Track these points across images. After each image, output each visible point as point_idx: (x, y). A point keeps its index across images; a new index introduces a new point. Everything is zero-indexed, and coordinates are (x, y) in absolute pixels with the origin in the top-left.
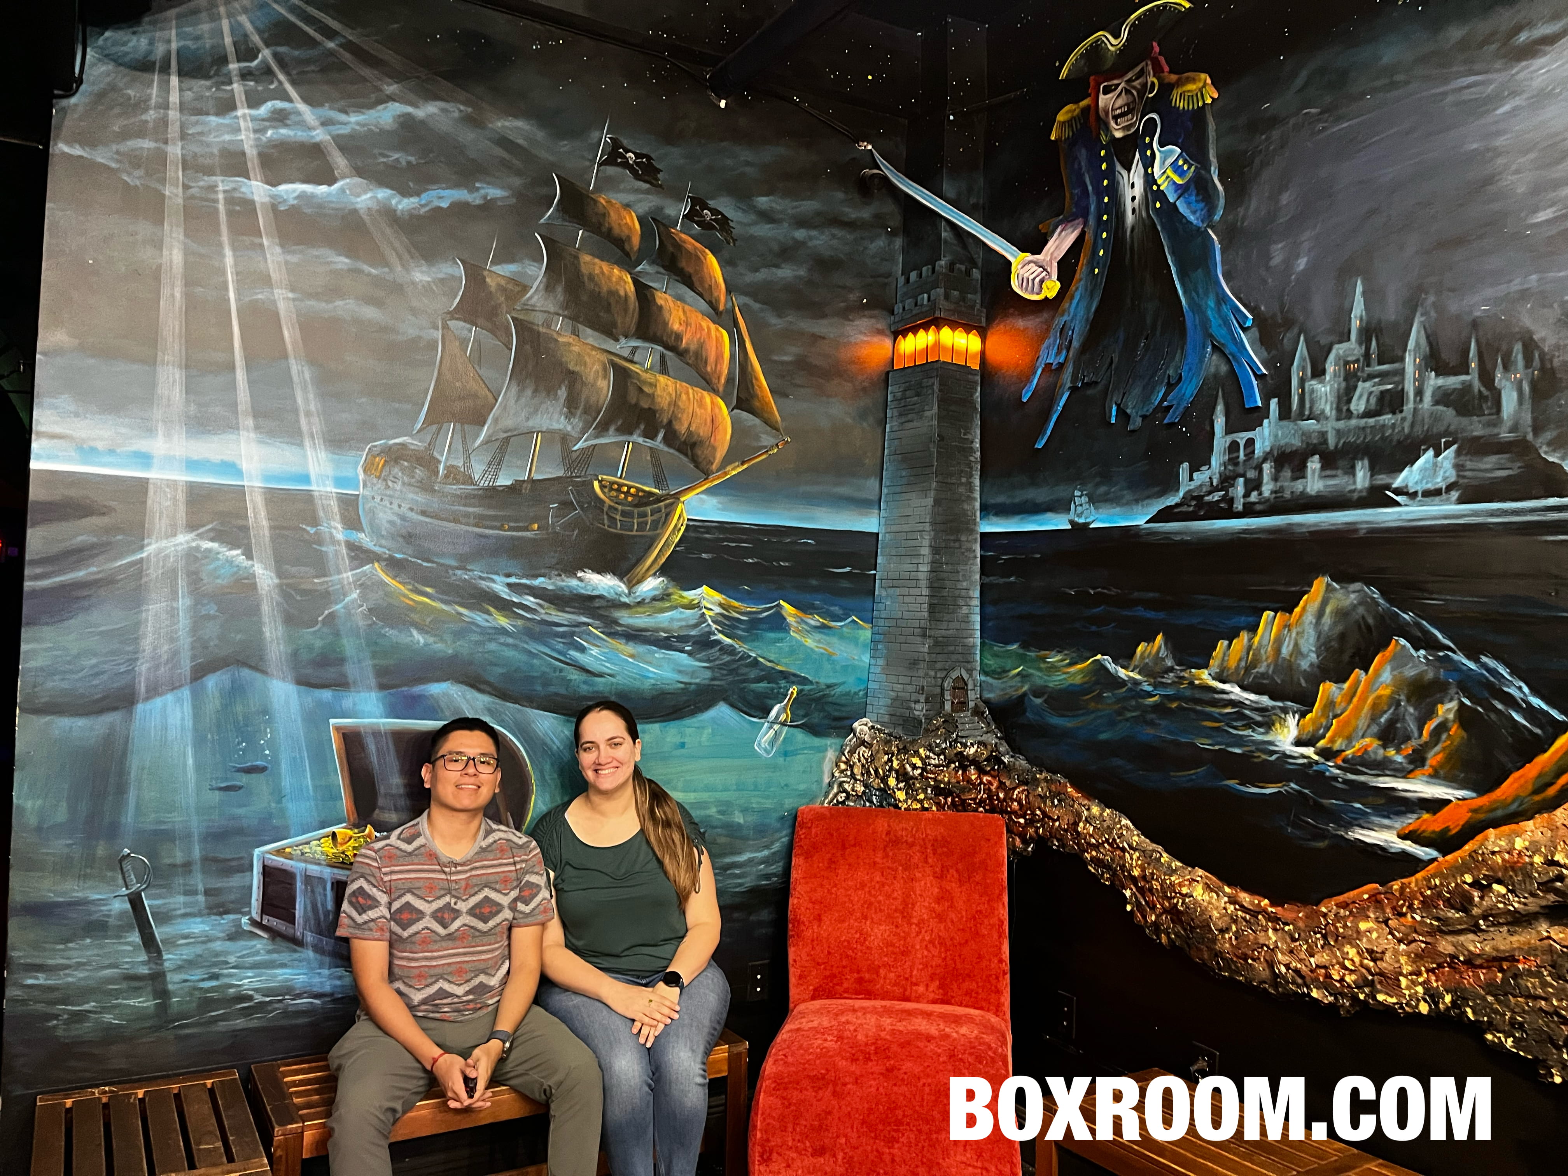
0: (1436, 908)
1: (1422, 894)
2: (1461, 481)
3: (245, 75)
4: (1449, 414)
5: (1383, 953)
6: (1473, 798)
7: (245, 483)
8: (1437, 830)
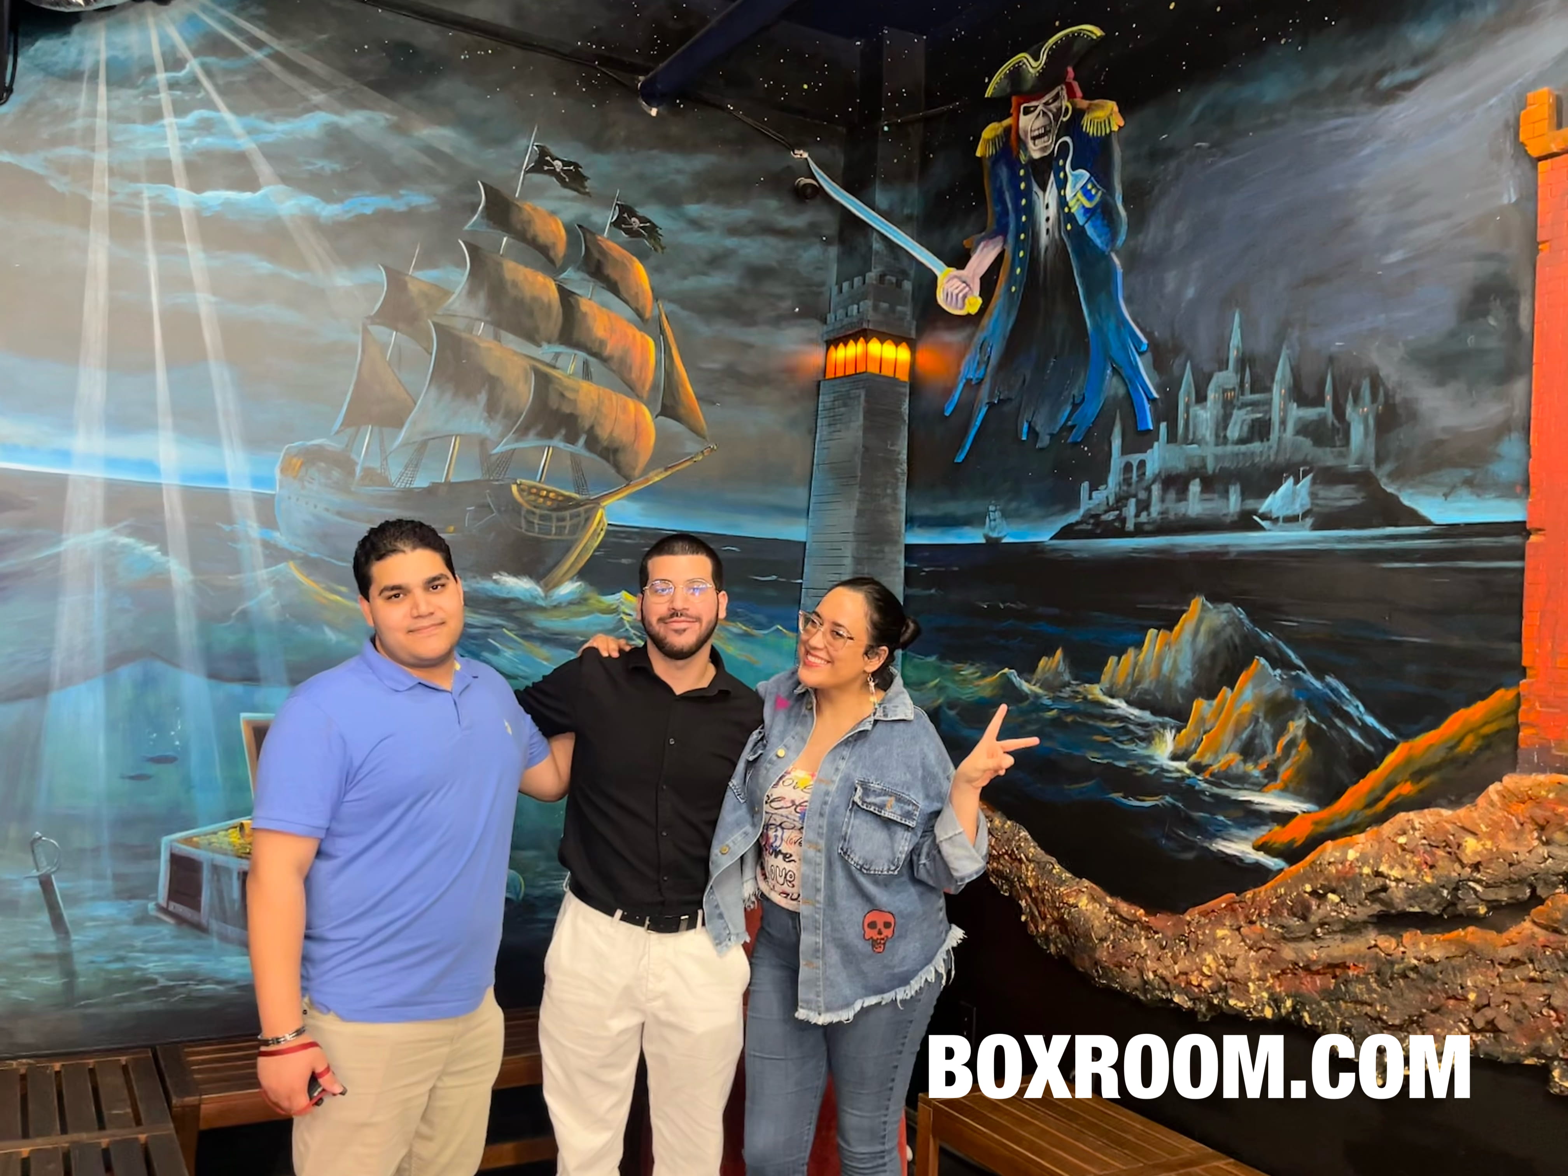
0: (1280, 916)
1: (1269, 902)
2: (1316, 509)
3: (173, 85)
4: (1306, 443)
5: (1235, 959)
6: (1315, 812)
7: (163, 481)
8: (1286, 841)
